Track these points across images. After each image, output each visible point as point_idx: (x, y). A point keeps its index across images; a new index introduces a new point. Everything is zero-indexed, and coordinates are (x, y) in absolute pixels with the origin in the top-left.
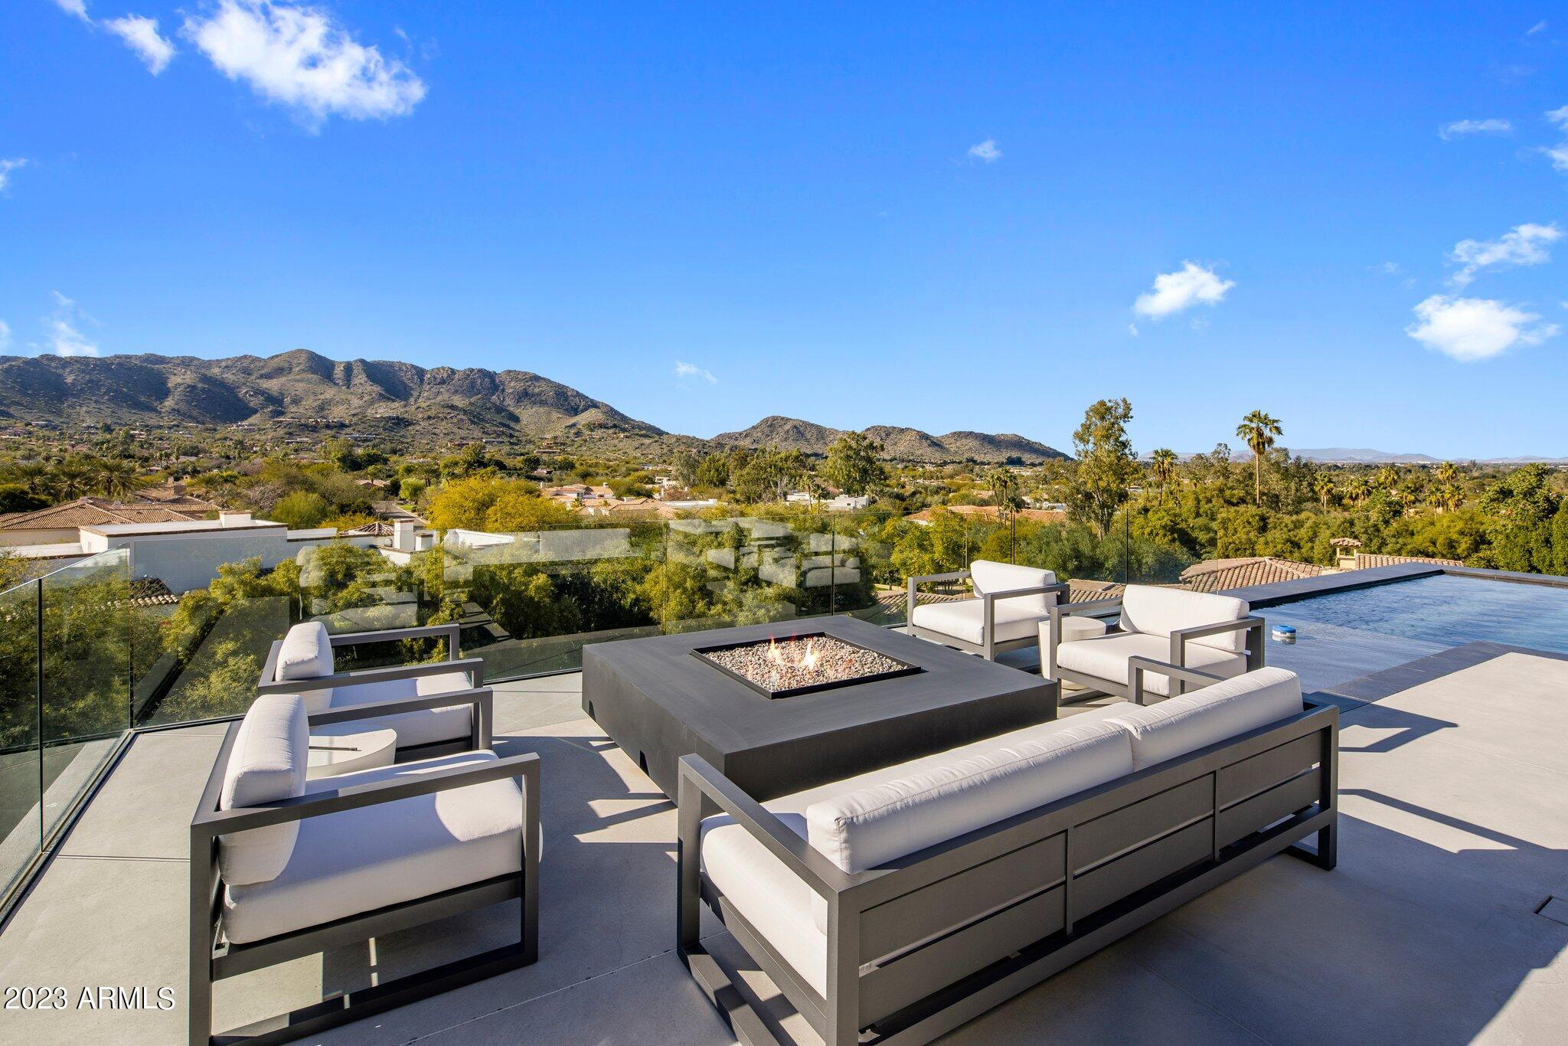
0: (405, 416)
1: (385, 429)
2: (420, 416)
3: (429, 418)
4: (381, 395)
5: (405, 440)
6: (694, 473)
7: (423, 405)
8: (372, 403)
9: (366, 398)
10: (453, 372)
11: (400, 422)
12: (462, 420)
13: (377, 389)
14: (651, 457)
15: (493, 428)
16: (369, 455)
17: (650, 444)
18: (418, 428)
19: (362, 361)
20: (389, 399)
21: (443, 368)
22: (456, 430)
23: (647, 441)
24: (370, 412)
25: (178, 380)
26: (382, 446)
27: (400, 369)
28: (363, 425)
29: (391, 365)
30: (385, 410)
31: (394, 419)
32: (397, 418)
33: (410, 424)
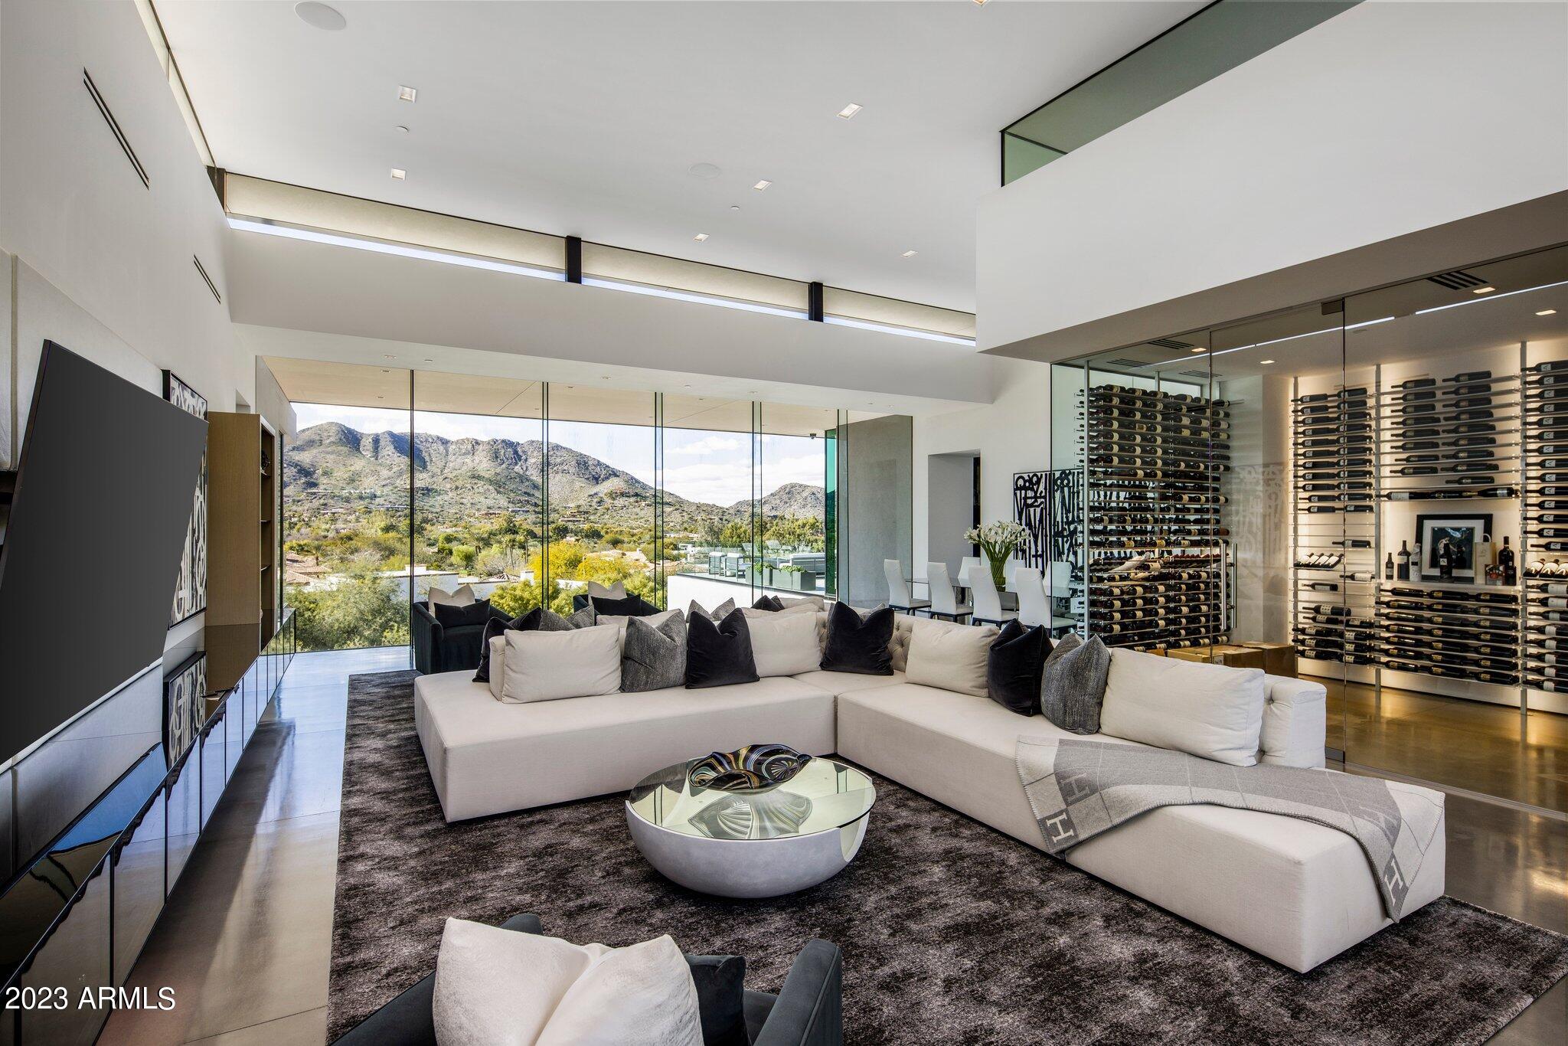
0: (433, 487)
2: (448, 486)
3: (456, 488)
4: (408, 466)
5: (434, 510)
7: (451, 476)
8: (401, 474)
9: (394, 470)
10: (477, 442)
11: (428, 493)
12: (489, 490)
13: (405, 460)
14: (672, 524)
15: (518, 498)
17: (671, 512)
18: (446, 498)
19: (391, 434)
20: (417, 470)
21: (468, 440)
22: (482, 500)
24: (399, 483)
27: (426, 441)
28: (393, 496)
31: (423, 490)
32: (427, 489)
33: (439, 494)
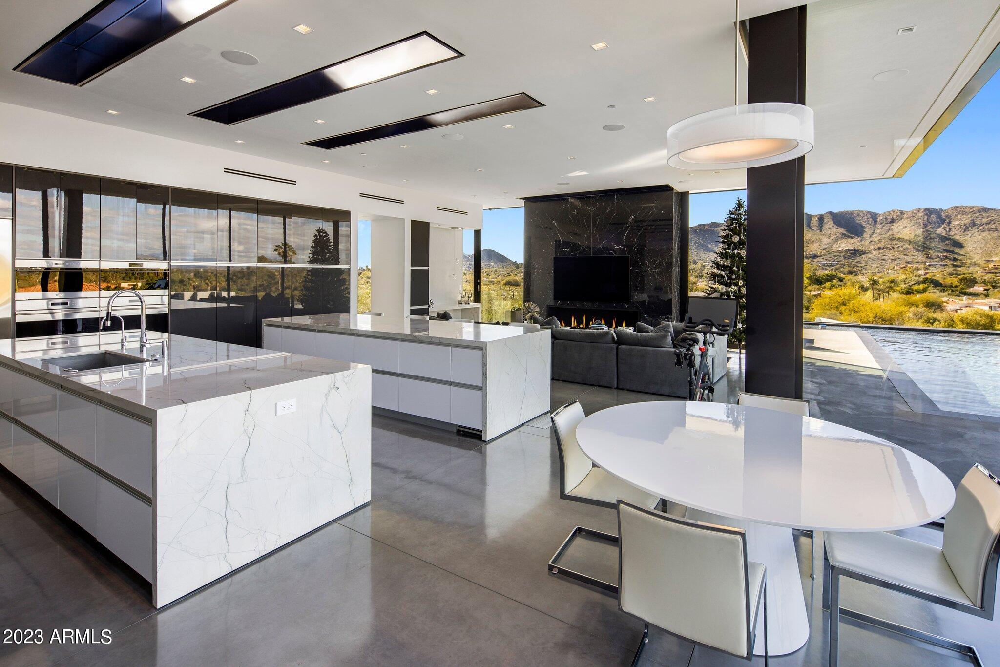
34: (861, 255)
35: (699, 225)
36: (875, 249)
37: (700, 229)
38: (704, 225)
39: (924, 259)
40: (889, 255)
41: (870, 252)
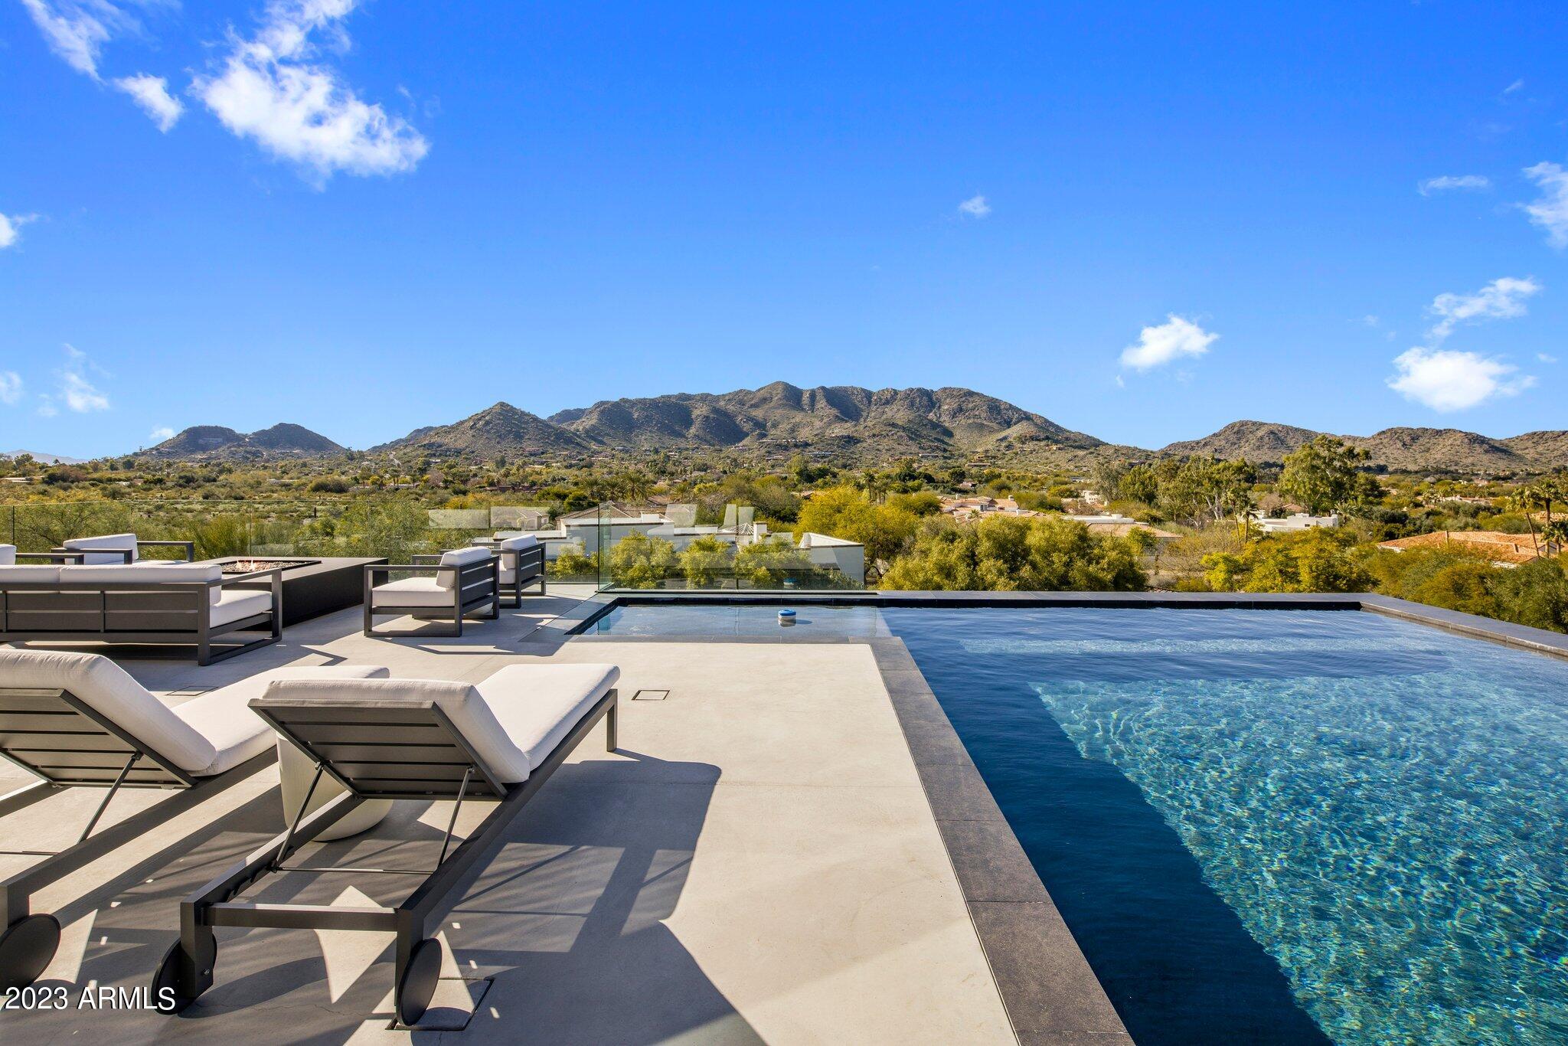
0: (855, 434)
1: (838, 447)
2: (867, 434)
3: (874, 435)
4: (837, 416)
5: (854, 456)
6: (1117, 486)
7: (870, 424)
8: (829, 424)
9: (825, 421)
10: (896, 392)
11: (851, 440)
12: (901, 437)
13: (835, 411)
14: (1085, 469)
15: (929, 443)
16: (819, 469)
17: (1085, 456)
18: (865, 445)
19: (823, 388)
20: (843, 420)
21: (887, 390)
22: (896, 446)
23: (1081, 453)
24: (828, 432)
25: (699, 412)
26: (835, 462)
27: (853, 394)
28: (822, 444)
29: (845, 390)
30: (839, 430)
31: (845, 437)
32: (849, 437)
33: (859, 441)
34: (855, 443)
35: (662, 397)
36: (869, 437)
37: (664, 402)
38: (669, 397)
39: (917, 450)
40: (885, 444)
41: (864, 441)
